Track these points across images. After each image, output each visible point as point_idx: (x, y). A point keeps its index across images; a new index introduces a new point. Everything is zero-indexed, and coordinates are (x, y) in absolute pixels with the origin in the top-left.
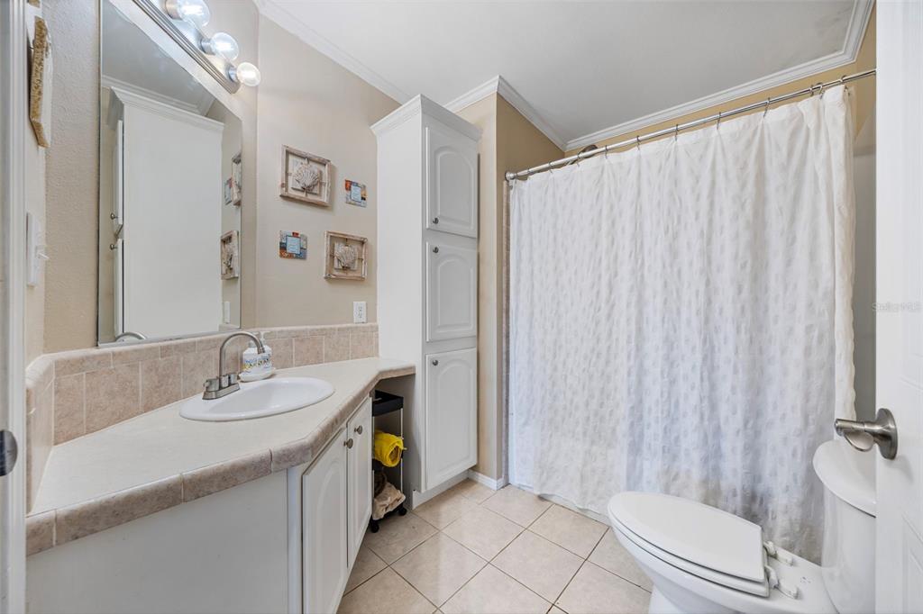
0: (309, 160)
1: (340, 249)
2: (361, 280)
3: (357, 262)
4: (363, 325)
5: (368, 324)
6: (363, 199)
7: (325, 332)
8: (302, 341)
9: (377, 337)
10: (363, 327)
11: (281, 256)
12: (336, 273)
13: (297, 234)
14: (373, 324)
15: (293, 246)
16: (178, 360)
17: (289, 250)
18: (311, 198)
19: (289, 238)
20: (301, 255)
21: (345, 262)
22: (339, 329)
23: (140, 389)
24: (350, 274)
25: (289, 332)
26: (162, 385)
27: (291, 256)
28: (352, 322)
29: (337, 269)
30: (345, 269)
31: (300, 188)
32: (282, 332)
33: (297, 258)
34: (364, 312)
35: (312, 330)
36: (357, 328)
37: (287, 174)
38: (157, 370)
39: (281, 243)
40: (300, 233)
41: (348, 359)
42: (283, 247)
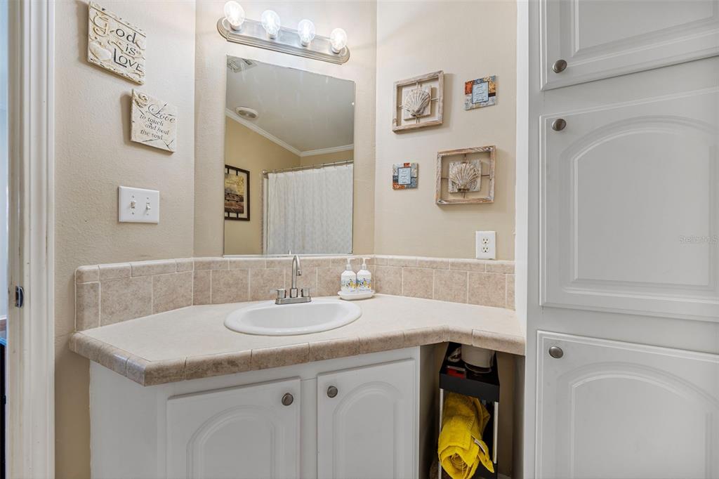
0: (420, 82)
1: (454, 169)
2: (486, 203)
3: (479, 180)
4: (490, 262)
5: (500, 262)
6: (492, 95)
7: (435, 266)
8: (411, 271)
9: (513, 282)
10: (488, 265)
11: (394, 188)
12: (451, 198)
13: (408, 164)
14: (505, 262)
15: (404, 178)
16: (281, 271)
17: (400, 182)
18: (423, 122)
19: (401, 170)
20: (413, 184)
21: (460, 183)
22: (453, 264)
23: (249, 285)
24: (471, 197)
25: (399, 261)
26: (267, 286)
27: (402, 187)
28: (474, 257)
29: (453, 194)
30: (463, 191)
31: (411, 117)
32: (392, 260)
33: (408, 188)
34: (492, 245)
35: (421, 261)
36: (478, 265)
37: (399, 109)
38: (262, 276)
39: (394, 177)
40: (411, 162)
41: (464, 302)
42: (395, 180)
